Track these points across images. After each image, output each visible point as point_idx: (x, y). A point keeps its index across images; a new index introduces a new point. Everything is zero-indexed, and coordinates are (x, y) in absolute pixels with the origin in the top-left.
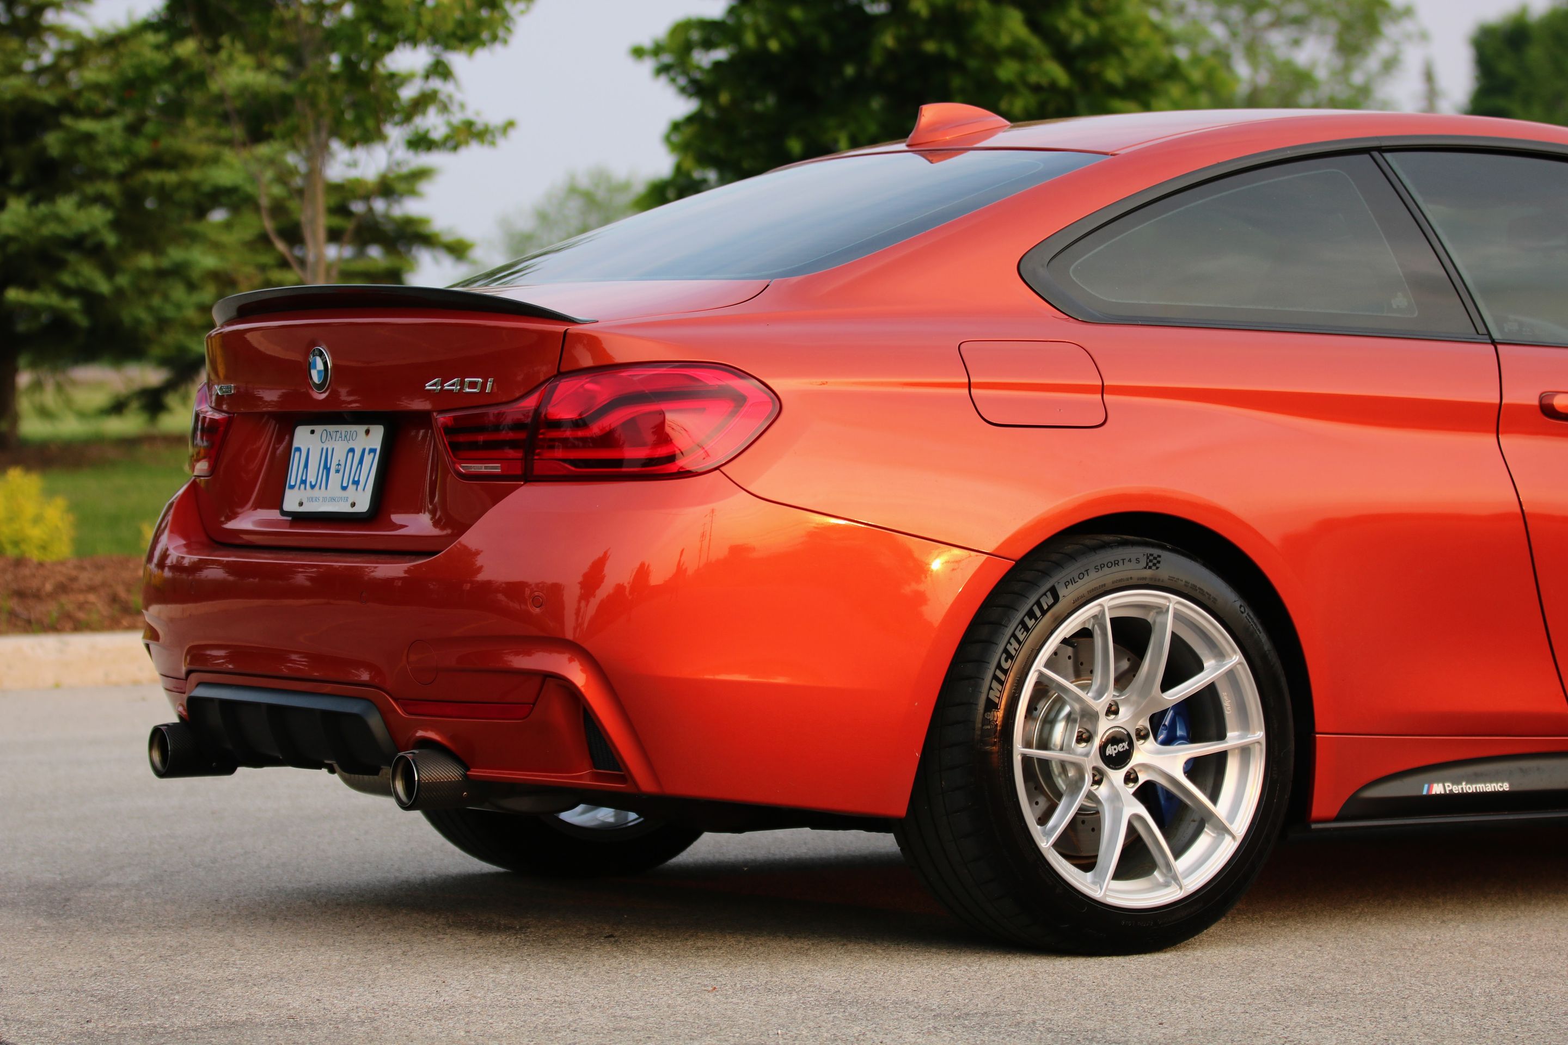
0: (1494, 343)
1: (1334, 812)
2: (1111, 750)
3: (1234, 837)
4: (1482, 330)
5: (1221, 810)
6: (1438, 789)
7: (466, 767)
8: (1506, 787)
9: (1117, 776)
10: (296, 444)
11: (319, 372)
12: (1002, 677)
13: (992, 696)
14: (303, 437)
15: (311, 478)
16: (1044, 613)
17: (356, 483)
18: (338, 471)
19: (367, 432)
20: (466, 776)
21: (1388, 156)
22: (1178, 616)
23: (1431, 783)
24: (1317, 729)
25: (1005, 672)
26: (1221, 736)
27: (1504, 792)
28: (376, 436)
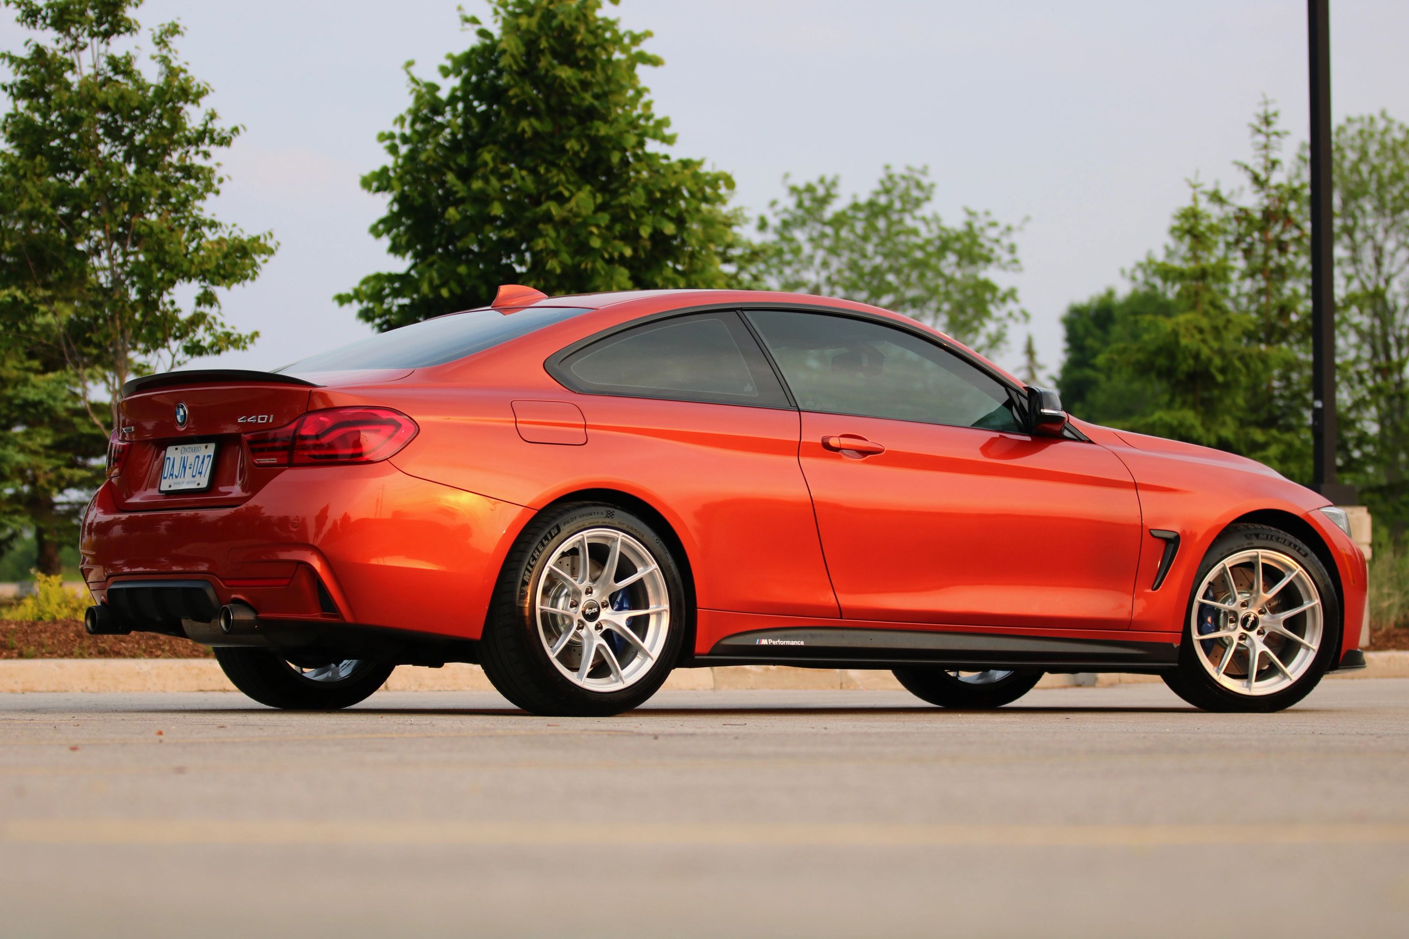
0: (799, 411)
1: (708, 651)
2: (588, 611)
3: (652, 659)
4: (793, 404)
5: (646, 645)
6: (764, 642)
7: (257, 612)
8: (802, 643)
9: (591, 625)
10: (167, 456)
11: (181, 416)
12: (530, 569)
13: (526, 578)
14: (173, 453)
15: (176, 473)
16: (553, 537)
17: (200, 473)
18: (190, 468)
19: (206, 447)
20: (257, 618)
21: (746, 313)
22: (623, 544)
23: (761, 639)
24: (698, 606)
25: (532, 566)
26: (647, 607)
27: (801, 646)
28: (211, 449)
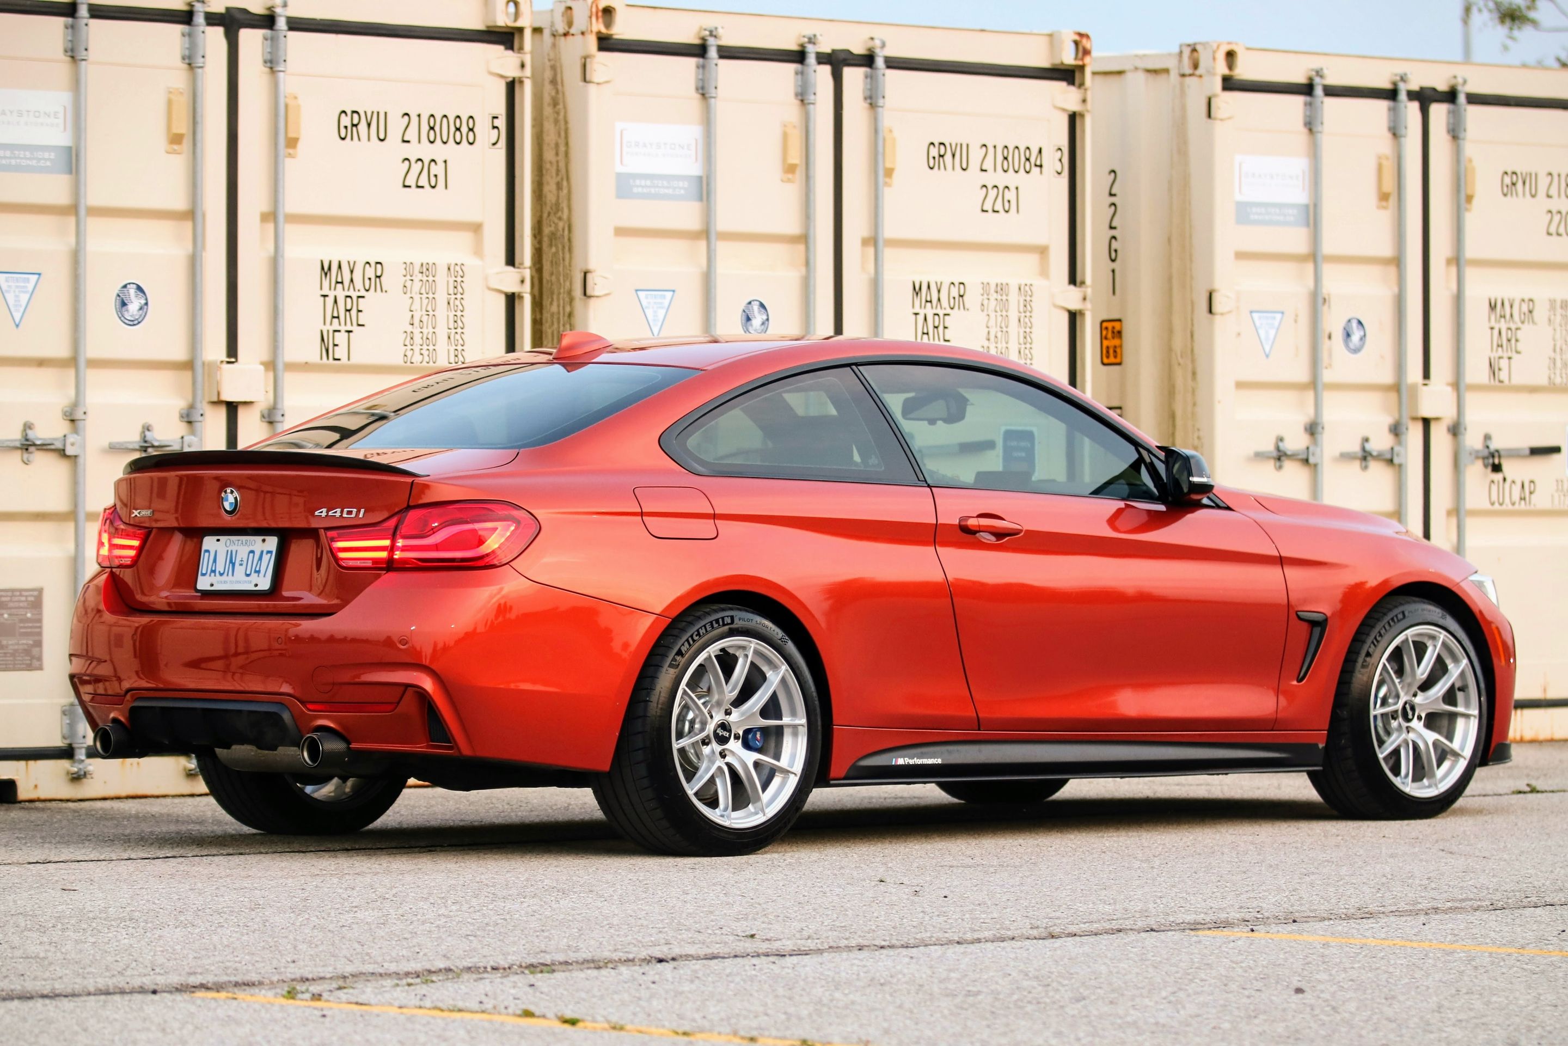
0: (929, 486)
1: (843, 775)
4: (921, 478)
6: (901, 761)
7: (349, 743)
8: (939, 761)
9: (718, 748)
10: (204, 547)
11: (231, 504)
14: (209, 543)
15: (220, 568)
17: (258, 572)
18: (241, 565)
19: (264, 541)
20: (349, 748)
21: (860, 368)
23: (897, 758)
24: (834, 723)
27: (939, 764)
28: (272, 543)
